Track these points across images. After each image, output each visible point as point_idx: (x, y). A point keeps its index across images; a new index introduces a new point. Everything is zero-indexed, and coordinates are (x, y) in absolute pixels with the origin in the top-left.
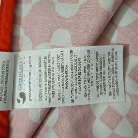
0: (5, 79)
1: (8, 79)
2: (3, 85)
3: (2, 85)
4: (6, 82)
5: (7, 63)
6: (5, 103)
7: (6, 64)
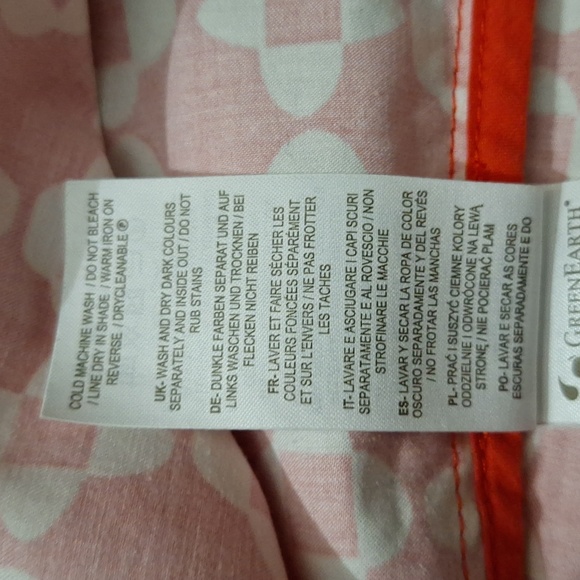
0: (515, 300)
1: (524, 299)
2: (506, 326)
3: (506, 322)
4: (520, 312)
5: (522, 231)
6: (517, 400)
7: (520, 235)
